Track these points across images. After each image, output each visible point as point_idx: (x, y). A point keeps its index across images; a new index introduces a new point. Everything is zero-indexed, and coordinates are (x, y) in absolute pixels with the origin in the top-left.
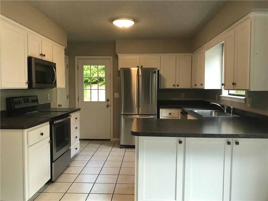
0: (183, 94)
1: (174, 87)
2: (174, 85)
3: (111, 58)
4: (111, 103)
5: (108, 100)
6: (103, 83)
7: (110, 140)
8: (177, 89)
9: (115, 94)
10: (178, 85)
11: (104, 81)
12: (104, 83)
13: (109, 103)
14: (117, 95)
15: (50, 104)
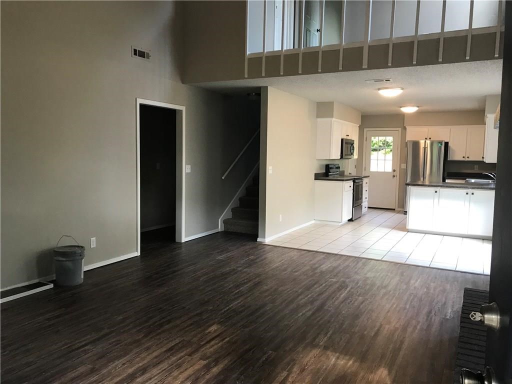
0: (476, 167)
1: (463, 159)
2: (464, 157)
3: (400, 129)
4: (397, 173)
5: (394, 171)
6: (389, 150)
7: (394, 209)
8: (468, 161)
9: (402, 165)
10: (468, 157)
11: (392, 147)
12: (391, 150)
13: (395, 174)
14: (403, 166)
15: (344, 171)
